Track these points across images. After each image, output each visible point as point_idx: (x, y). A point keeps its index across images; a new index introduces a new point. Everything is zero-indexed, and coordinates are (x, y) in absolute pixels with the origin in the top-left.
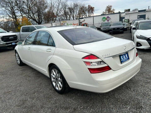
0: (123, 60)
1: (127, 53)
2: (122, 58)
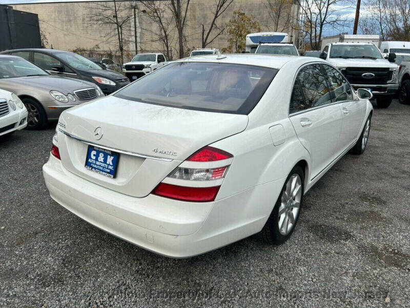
0: (93, 161)
2: (93, 157)
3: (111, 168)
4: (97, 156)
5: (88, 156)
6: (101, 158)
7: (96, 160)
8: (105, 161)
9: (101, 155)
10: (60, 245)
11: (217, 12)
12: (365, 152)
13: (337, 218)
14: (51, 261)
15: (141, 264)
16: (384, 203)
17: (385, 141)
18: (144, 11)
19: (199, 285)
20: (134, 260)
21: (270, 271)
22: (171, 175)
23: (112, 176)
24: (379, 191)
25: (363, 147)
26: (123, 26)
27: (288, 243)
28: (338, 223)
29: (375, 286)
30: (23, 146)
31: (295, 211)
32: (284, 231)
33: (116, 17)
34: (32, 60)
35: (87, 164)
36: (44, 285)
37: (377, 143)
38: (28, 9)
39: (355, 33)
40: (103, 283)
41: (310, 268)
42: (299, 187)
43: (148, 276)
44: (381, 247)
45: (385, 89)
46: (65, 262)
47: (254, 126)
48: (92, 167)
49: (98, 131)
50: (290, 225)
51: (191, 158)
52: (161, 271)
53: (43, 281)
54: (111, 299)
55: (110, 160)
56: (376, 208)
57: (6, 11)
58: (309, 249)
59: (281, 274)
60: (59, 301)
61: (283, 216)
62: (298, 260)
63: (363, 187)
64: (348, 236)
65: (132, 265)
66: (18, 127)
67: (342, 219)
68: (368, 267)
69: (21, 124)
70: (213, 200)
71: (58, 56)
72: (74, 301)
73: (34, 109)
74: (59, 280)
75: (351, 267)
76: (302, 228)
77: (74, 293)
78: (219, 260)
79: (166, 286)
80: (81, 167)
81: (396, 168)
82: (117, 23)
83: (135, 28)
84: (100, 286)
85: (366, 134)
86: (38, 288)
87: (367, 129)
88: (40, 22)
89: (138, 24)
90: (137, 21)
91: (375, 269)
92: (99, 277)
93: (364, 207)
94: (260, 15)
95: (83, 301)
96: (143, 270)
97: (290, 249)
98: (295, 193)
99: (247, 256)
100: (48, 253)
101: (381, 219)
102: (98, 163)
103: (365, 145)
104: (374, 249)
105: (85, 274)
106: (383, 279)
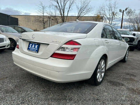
0: (30, 48)
1: (39, 44)
2: (31, 46)
3: (36, 49)
4: (32, 46)
5: (29, 46)
6: (33, 46)
7: (32, 47)
8: (35, 47)
9: (34, 45)
10: (15, 81)
12: (127, 62)
13: (118, 79)
14: (11, 86)
15: (44, 89)
16: (135, 76)
17: (133, 59)
18: (52, 19)
19: (66, 96)
20: (42, 87)
21: (94, 94)
22: (58, 49)
23: (37, 52)
24: (133, 73)
25: (126, 60)
26: (46, 23)
27: (100, 85)
28: (118, 81)
29: (134, 101)
30: (7, 54)
31: (103, 74)
32: (99, 80)
33: (43, 20)
34: (14, 28)
35: (28, 49)
36: (7, 93)
37: (131, 60)
39: (121, 28)
40: (29, 94)
41: (109, 94)
42: (104, 65)
43: (47, 92)
44: (135, 89)
45: (132, 44)
46: (16, 86)
47: (89, 37)
48: (30, 50)
49: (33, 36)
50: (101, 79)
51: (66, 43)
52: (52, 91)
53: (7, 92)
54: (32, 99)
55: (36, 46)
56: (132, 77)
57: (8, 16)
58: (108, 88)
59: (98, 95)
60: (12, 98)
61: (98, 74)
62: (104, 91)
63: (127, 71)
64: (123, 85)
65: (41, 89)
66: (6, 47)
67: (120, 80)
68: (131, 95)
69: (7, 46)
70: (73, 59)
71: (23, 28)
72: (17, 99)
73: (12, 43)
74: (13, 92)
75: (124, 94)
76: (105, 81)
77: (18, 96)
78: (74, 89)
79: (53, 96)
80: (26, 50)
81: (138, 67)
82: (43, 22)
83: (49, 24)
84: (28, 95)
85: (127, 55)
86: (4, 94)
87: (127, 54)
88: (19, 21)
89: (50, 23)
90: (50, 22)
91: (134, 95)
92: (28, 92)
93: (128, 77)
95: (21, 99)
96: (45, 90)
97: (101, 87)
98: (103, 67)
99: (85, 89)
100: (10, 83)
101: (134, 81)
102: (32, 48)
103: (127, 59)
104: (133, 89)
105: (23, 91)
106: (137, 99)
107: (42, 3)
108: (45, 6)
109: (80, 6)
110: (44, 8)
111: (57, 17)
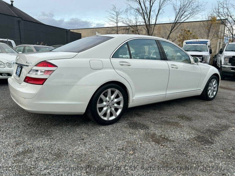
5: (17, 70)
9: (19, 68)
11: (172, 30)
16: (191, 120)
18: (133, 31)
35: (16, 73)
38: (79, 31)
51: (37, 65)
56: (182, 121)
94: (199, 31)
104: (154, 135)
107: (116, 6)
108: (121, 10)
109: (178, 4)
110: (118, 14)
111: (138, 27)
